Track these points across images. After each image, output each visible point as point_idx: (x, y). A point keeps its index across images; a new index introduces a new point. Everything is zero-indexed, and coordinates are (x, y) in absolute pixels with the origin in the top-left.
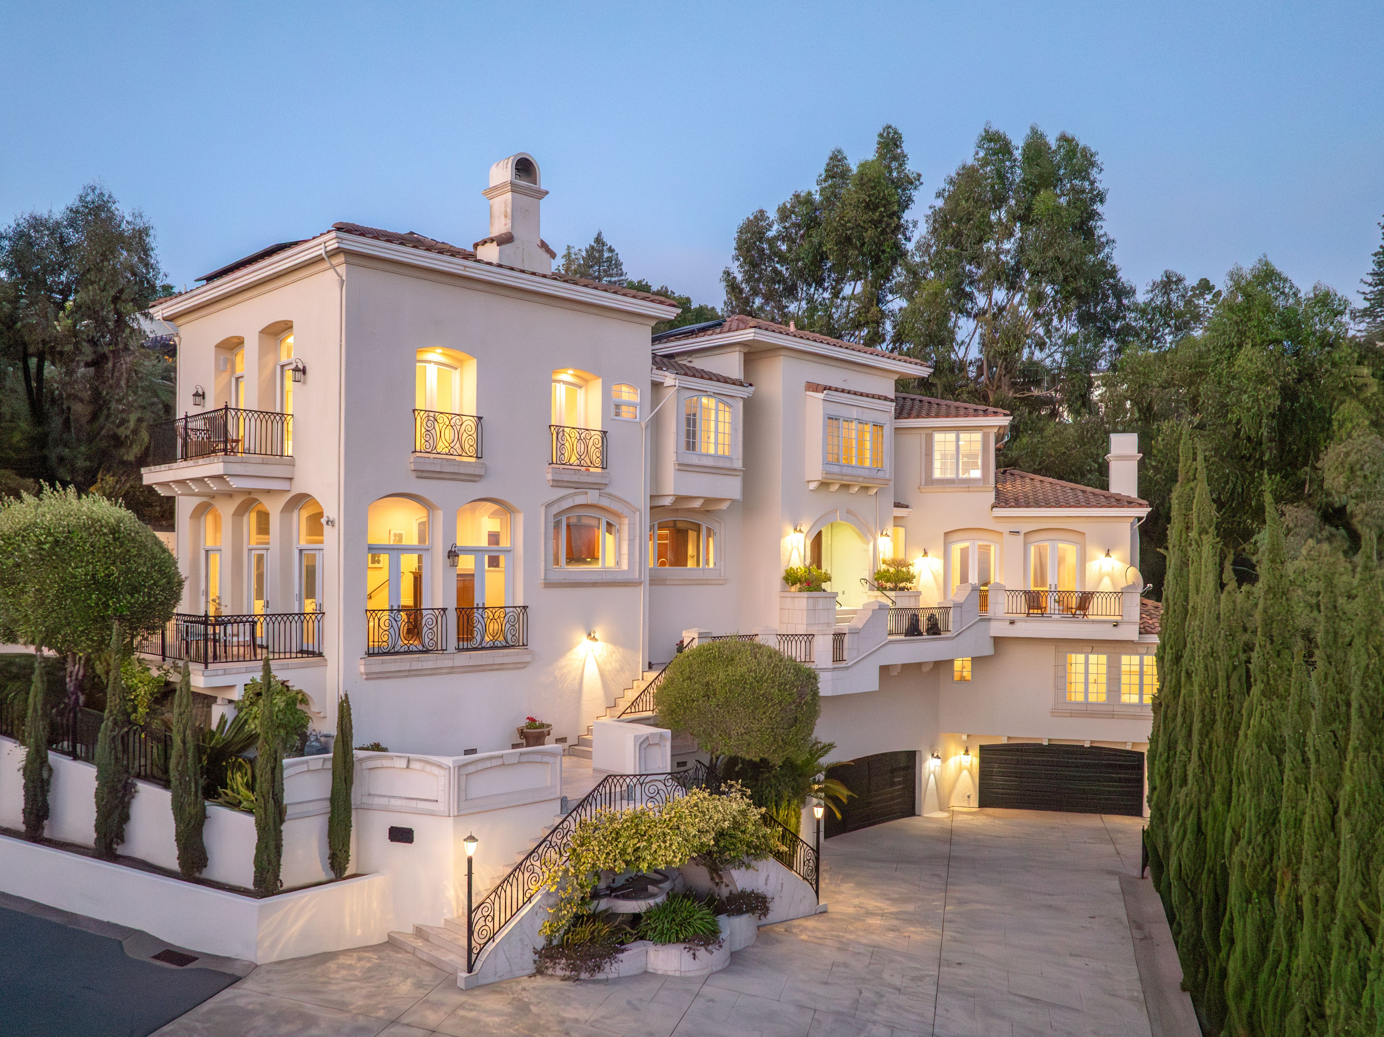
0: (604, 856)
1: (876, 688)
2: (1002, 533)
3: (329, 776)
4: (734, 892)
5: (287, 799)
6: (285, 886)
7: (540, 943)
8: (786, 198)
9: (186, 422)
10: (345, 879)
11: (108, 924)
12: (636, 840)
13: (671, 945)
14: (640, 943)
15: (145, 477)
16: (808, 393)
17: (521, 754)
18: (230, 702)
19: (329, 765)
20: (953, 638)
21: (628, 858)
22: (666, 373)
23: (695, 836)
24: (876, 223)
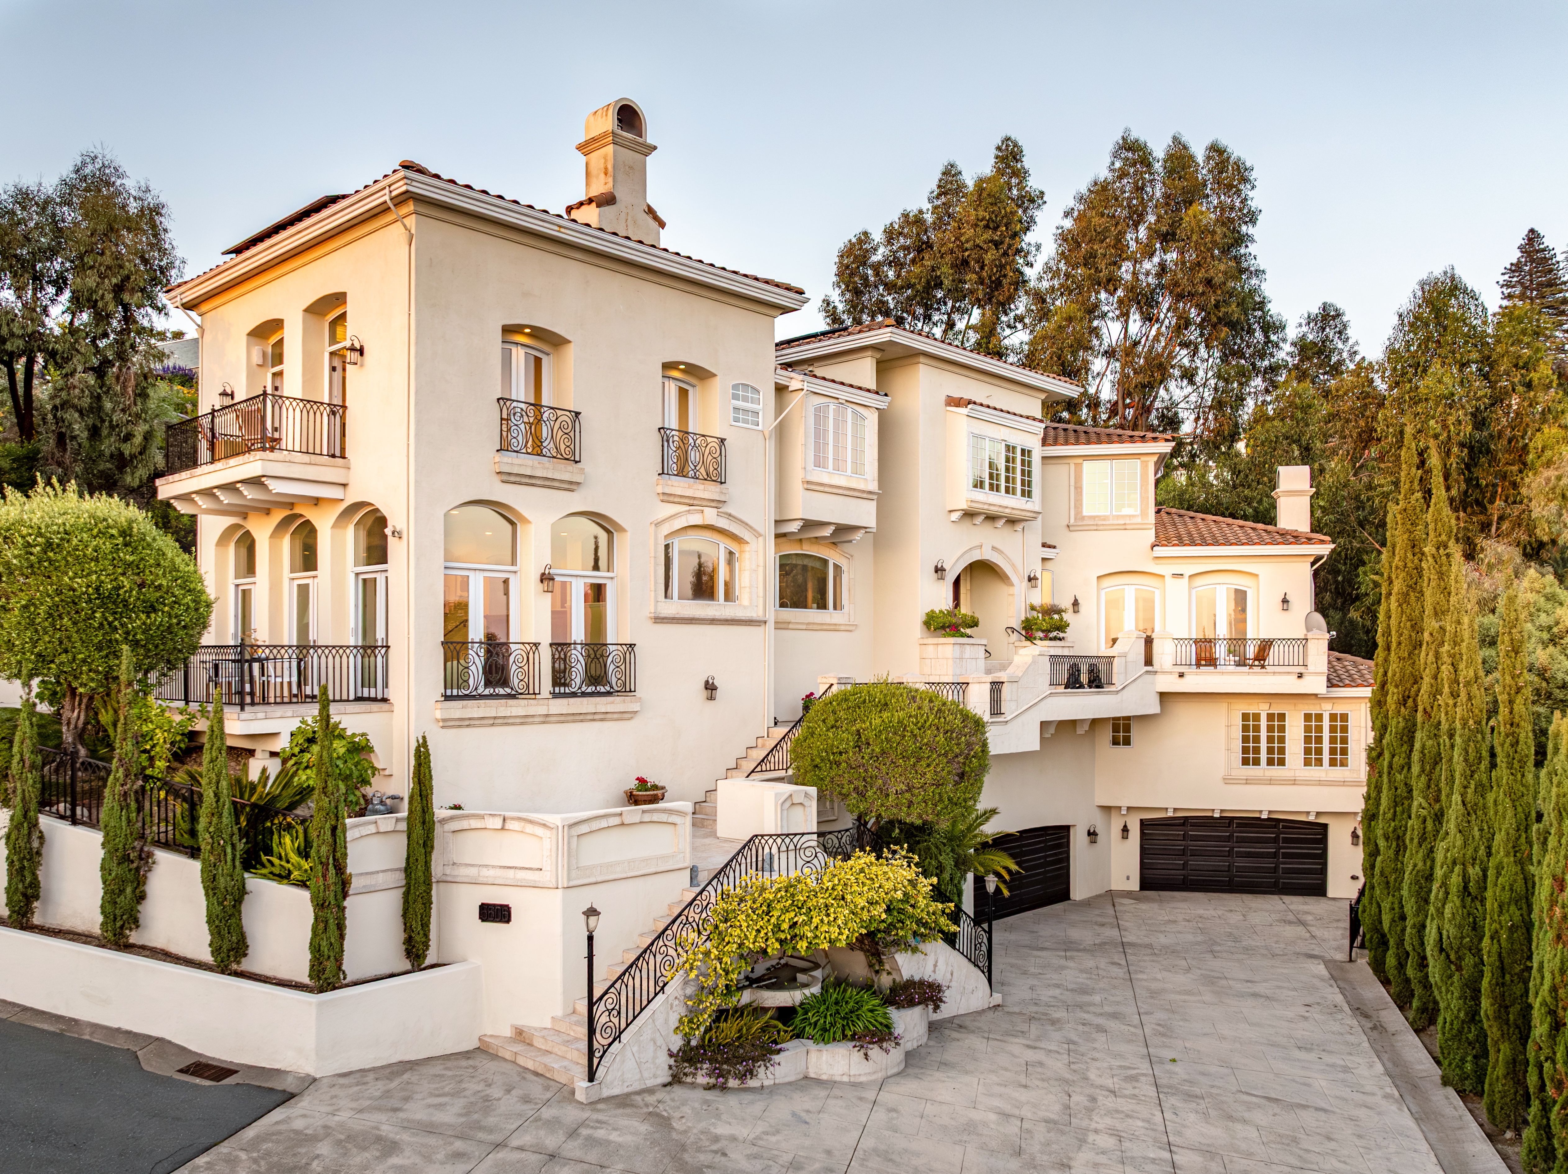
0: (754, 933)
1: (1036, 746)
2: (1163, 576)
3: (402, 841)
4: (898, 979)
5: (351, 868)
6: (349, 979)
7: (677, 1043)
8: (893, 217)
9: (213, 416)
10: (424, 969)
11: (118, 1030)
12: (792, 914)
13: (836, 1043)
14: (796, 1042)
15: (160, 490)
16: (949, 408)
17: (644, 812)
18: (273, 754)
19: (403, 826)
20: (1117, 692)
21: (783, 936)
22: (793, 375)
23: (862, 909)
24: (997, 244)
